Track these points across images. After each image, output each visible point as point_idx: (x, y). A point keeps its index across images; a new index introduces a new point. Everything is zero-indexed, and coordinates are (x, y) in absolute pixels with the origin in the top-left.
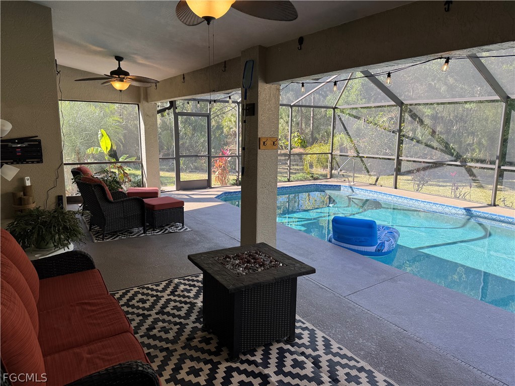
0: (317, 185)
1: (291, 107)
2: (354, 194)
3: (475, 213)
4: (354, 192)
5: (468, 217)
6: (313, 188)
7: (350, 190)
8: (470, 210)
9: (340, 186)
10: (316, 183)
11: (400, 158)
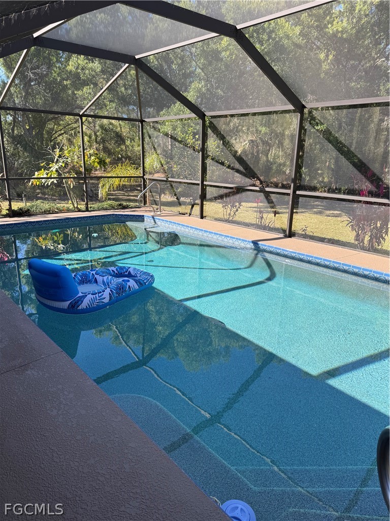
0: (116, 215)
1: (81, 116)
2: (156, 226)
3: (261, 247)
4: (156, 223)
5: (256, 252)
6: (111, 219)
7: (152, 221)
8: (258, 244)
9: (143, 216)
10: (115, 213)
11: (205, 183)
